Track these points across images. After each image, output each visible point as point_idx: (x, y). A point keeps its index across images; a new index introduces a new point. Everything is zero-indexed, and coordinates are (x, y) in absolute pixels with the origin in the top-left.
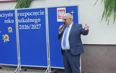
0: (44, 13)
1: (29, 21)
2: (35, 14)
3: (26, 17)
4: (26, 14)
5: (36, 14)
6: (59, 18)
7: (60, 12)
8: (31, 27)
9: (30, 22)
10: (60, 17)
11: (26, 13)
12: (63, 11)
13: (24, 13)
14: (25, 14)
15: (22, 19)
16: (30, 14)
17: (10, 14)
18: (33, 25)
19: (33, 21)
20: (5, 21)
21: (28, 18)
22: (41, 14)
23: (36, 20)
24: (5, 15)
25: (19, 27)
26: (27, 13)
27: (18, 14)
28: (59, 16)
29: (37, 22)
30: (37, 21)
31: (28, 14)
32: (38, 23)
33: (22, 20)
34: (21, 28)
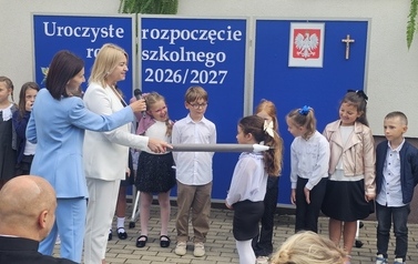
0: (240, 34)
1: (185, 58)
2: (207, 35)
3: (172, 42)
4: (176, 34)
5: (211, 35)
6: (295, 56)
7: (300, 35)
8: (191, 76)
9: (188, 59)
10: (298, 53)
11: (173, 31)
12: (314, 35)
13: (167, 31)
14: (169, 34)
15: (159, 50)
16: (190, 35)
17: (111, 29)
18: (197, 72)
19: (197, 57)
20: (89, 50)
21: (182, 49)
22: (229, 39)
23: (210, 56)
24: (90, 31)
25: (145, 75)
26: (178, 31)
27: (144, 31)
28: (296, 50)
29: (214, 62)
30: (215, 59)
31: (181, 34)
32: (218, 67)
33: (156, 52)
34: (153, 77)
